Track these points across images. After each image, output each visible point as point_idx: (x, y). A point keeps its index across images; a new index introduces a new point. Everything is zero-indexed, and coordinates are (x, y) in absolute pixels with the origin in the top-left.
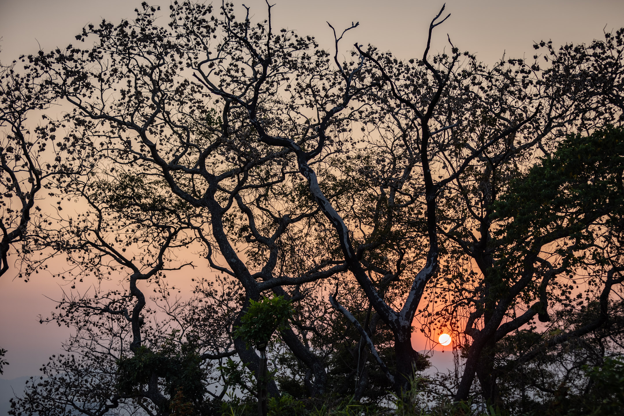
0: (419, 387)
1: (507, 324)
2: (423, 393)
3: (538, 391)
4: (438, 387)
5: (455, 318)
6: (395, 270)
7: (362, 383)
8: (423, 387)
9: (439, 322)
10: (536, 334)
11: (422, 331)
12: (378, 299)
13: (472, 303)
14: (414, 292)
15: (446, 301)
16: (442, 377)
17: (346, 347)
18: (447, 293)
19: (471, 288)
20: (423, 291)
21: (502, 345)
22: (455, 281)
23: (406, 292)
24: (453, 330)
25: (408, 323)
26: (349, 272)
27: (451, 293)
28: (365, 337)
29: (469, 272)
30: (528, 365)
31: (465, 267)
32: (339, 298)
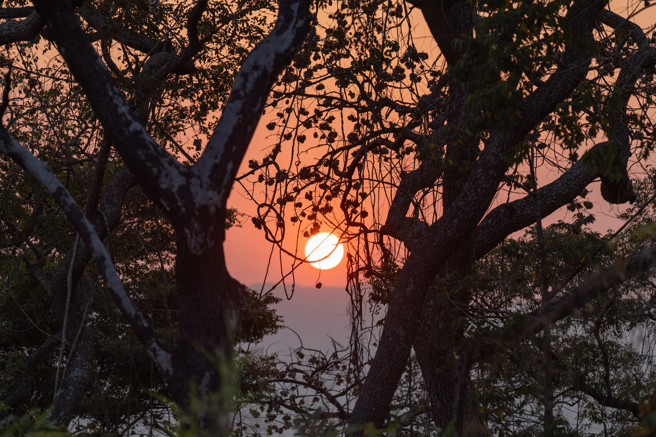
0: (244, 388)
1: (508, 207)
2: (256, 407)
3: (590, 405)
4: (302, 390)
5: (357, 187)
6: (182, 40)
7: (76, 373)
8: (255, 388)
9: (309, 197)
10: (593, 237)
11: (259, 222)
12: (128, 124)
13: (408, 143)
14: (238, 104)
15: (333, 135)
16: (313, 360)
17: (28, 266)
18: (336, 113)
19: (408, 98)
20: (264, 104)
21: (493, 271)
22: (360, 78)
23: (214, 107)
24: (350, 223)
25: (217, 199)
26: (43, 42)
27: (348, 111)
28: (86, 237)
29: (403, 50)
30: (564, 328)
31: (392, 35)
32: (12, 122)
